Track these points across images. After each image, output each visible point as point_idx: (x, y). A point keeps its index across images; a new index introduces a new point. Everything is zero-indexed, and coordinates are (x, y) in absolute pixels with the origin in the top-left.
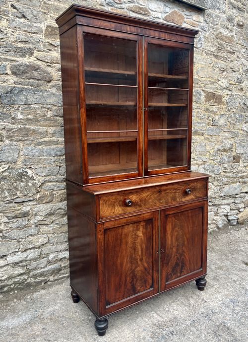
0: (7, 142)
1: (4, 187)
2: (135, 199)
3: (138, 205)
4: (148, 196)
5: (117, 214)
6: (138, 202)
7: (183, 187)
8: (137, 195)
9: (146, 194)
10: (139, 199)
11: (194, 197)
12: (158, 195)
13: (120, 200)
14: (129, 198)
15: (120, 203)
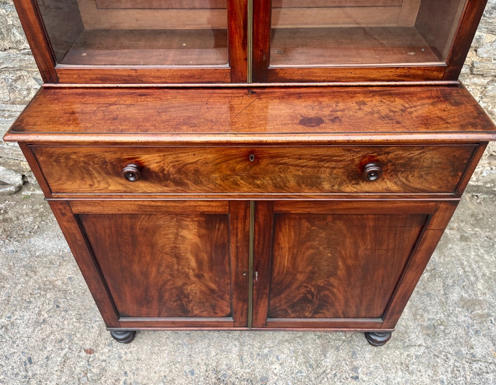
2: (158, 164)
3: (171, 180)
4: (207, 163)
5: (102, 190)
6: (173, 174)
7: (353, 156)
8: (164, 155)
9: (200, 158)
10: (175, 168)
11: (395, 188)
12: (246, 166)
13: (106, 162)
14: (137, 161)
15: (106, 168)
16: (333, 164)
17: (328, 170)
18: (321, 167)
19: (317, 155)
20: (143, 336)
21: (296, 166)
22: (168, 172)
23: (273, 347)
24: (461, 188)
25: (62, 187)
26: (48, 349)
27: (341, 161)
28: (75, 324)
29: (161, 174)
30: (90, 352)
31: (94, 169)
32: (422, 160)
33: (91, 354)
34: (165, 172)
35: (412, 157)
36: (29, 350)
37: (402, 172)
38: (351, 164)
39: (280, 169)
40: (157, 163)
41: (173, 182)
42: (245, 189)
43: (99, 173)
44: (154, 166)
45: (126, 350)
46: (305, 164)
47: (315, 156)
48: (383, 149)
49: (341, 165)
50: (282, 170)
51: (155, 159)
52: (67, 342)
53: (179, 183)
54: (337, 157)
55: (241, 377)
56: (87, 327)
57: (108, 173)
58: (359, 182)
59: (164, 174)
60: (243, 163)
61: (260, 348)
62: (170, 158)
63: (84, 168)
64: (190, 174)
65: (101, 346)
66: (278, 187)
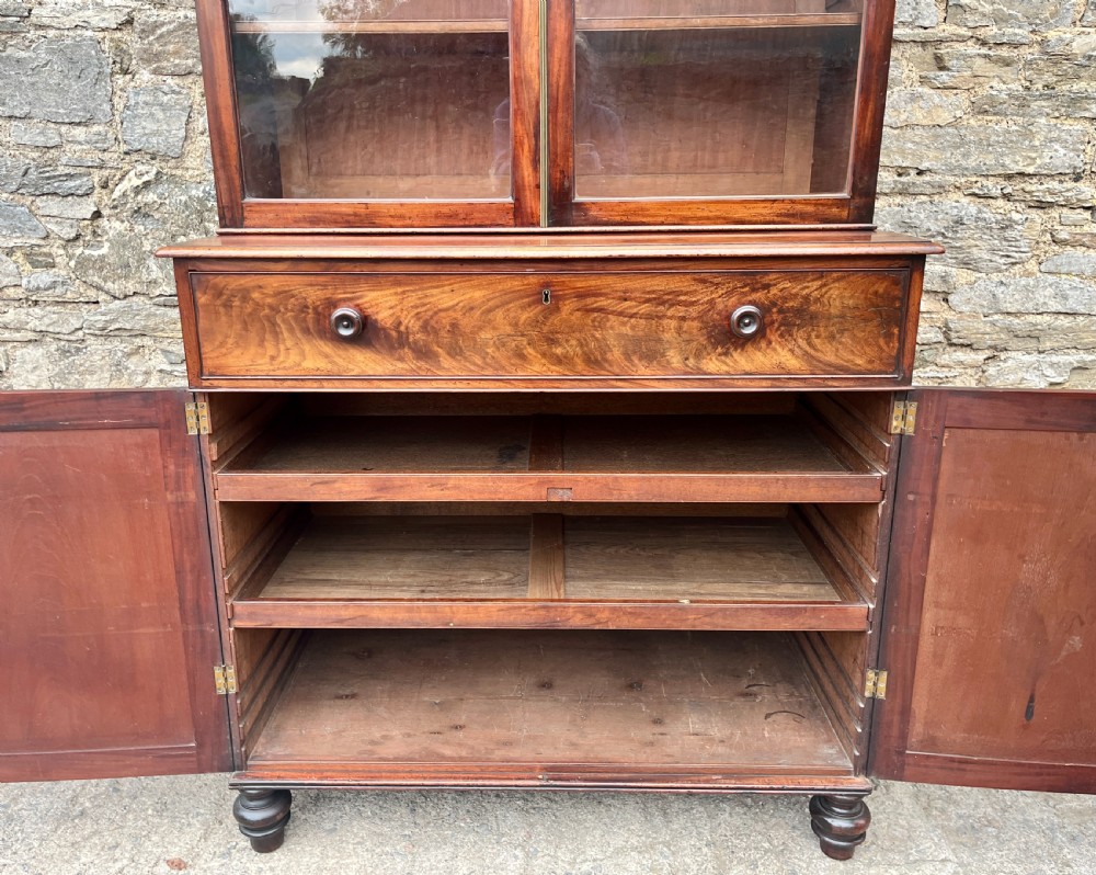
0: (145, 76)
1: (147, 247)
2: (391, 311)
3: (410, 348)
4: (472, 309)
5: (290, 368)
6: (414, 334)
7: (712, 293)
8: (404, 293)
9: (462, 298)
10: (419, 319)
11: (793, 363)
12: (536, 316)
13: (307, 307)
14: (357, 305)
15: (305, 320)
16: (681, 311)
17: (673, 323)
18: (660, 318)
19: (654, 292)
20: (304, 840)
21: (621, 314)
22: (407, 328)
23: (601, 860)
24: (906, 361)
25: (223, 361)
26: (83, 860)
27: (693, 304)
28: (150, 819)
29: (394, 334)
30: (178, 865)
31: (284, 321)
32: (826, 302)
33: (180, 869)
34: (402, 328)
35: (809, 295)
36: (41, 862)
37: (799, 327)
38: (709, 310)
39: (593, 321)
40: (391, 308)
41: (413, 350)
42: (537, 368)
43: (291, 330)
44: (383, 316)
45: (261, 865)
46: (635, 310)
47: (649, 292)
48: (758, 277)
49: (694, 311)
50: (596, 324)
51: (386, 301)
52: (129, 848)
53: (423, 353)
54: (686, 294)
56: (178, 825)
57: (306, 331)
58: (728, 349)
59: (399, 332)
60: (533, 307)
61: (573, 863)
62: (413, 299)
63: (268, 318)
64: (443, 333)
65: (205, 856)
66: (593, 361)
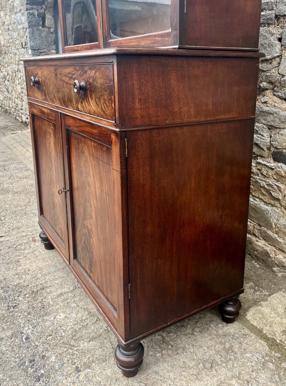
30: (33, 240)
45: (41, 251)
55: (44, 302)
